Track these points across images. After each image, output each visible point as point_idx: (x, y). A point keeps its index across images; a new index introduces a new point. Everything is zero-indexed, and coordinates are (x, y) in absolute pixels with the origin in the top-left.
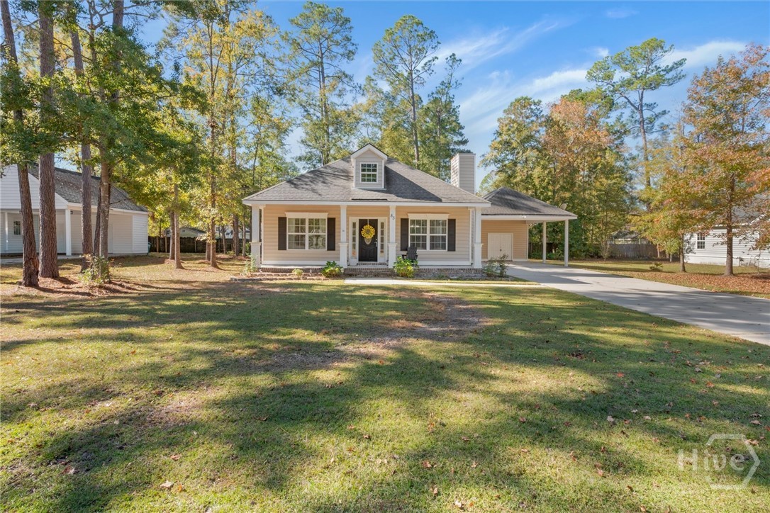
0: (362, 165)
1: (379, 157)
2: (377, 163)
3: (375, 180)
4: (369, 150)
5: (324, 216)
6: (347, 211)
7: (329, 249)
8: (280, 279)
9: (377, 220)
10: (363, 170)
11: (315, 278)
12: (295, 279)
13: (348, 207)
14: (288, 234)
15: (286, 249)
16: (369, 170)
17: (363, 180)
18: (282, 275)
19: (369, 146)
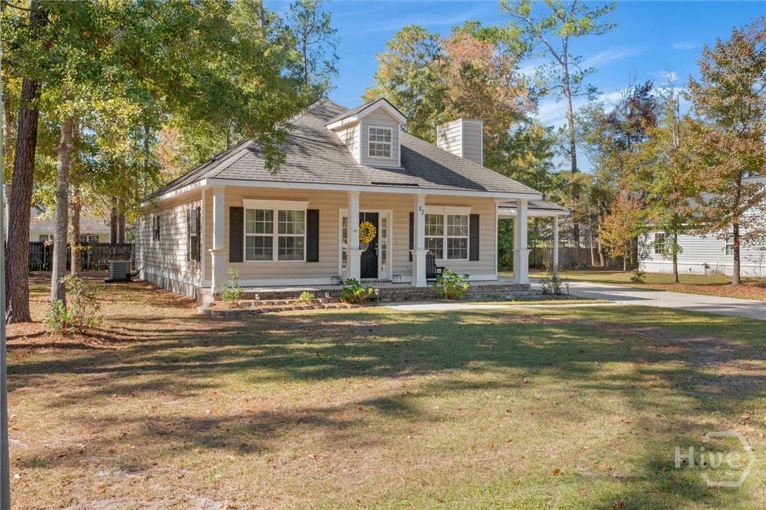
0: (371, 129)
1: (393, 119)
2: (391, 129)
3: (387, 154)
4: (380, 108)
5: (303, 206)
6: (360, 200)
7: (309, 260)
8: (286, 309)
9: (377, 214)
10: (373, 138)
11: (337, 305)
12: (307, 308)
13: (362, 194)
14: (245, 235)
15: (242, 261)
16: (380, 139)
17: (372, 153)
18: (279, 304)
19: (383, 103)
